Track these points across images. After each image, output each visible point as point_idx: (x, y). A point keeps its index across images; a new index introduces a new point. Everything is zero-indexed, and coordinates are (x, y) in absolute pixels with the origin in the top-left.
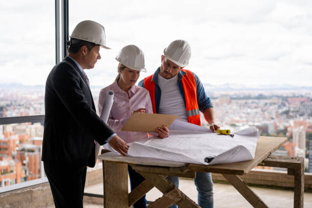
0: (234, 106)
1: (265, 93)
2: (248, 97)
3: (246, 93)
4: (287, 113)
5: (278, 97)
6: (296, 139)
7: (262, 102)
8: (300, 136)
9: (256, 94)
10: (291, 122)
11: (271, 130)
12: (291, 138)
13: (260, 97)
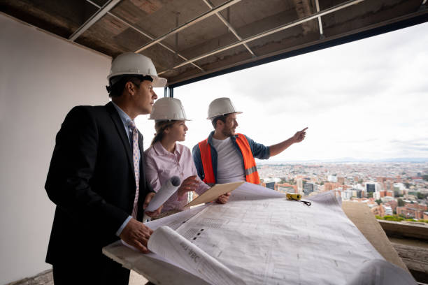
0: (270, 169)
1: (284, 163)
2: (277, 165)
3: (275, 163)
4: (293, 172)
5: (290, 165)
6: (298, 183)
7: (283, 167)
8: (300, 182)
9: (280, 164)
10: (296, 176)
11: (287, 180)
12: (296, 183)
13: (282, 165)
